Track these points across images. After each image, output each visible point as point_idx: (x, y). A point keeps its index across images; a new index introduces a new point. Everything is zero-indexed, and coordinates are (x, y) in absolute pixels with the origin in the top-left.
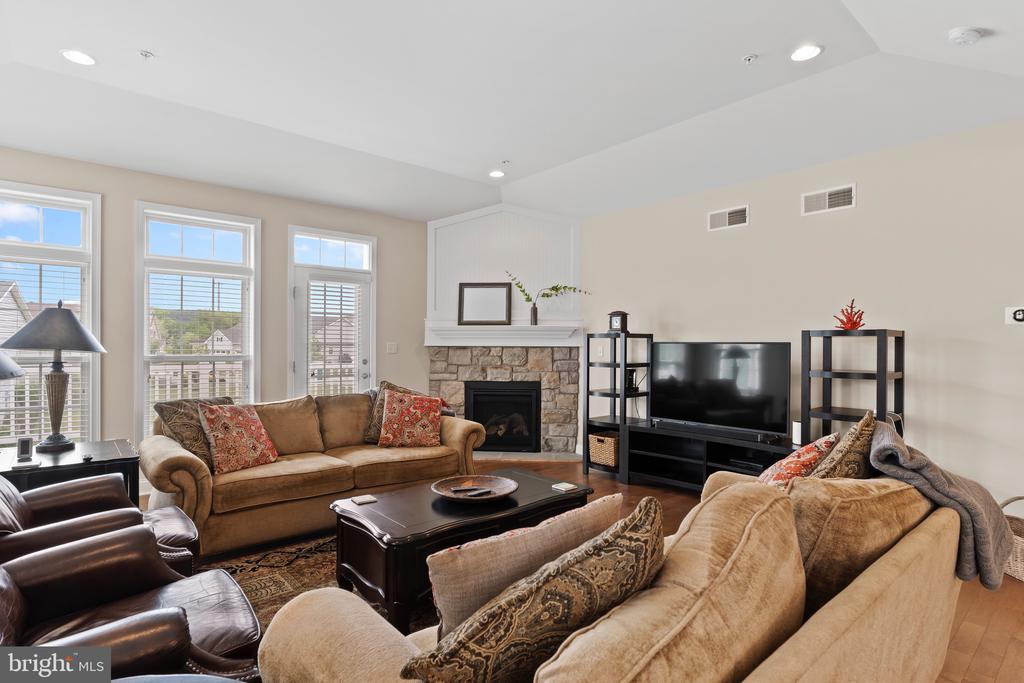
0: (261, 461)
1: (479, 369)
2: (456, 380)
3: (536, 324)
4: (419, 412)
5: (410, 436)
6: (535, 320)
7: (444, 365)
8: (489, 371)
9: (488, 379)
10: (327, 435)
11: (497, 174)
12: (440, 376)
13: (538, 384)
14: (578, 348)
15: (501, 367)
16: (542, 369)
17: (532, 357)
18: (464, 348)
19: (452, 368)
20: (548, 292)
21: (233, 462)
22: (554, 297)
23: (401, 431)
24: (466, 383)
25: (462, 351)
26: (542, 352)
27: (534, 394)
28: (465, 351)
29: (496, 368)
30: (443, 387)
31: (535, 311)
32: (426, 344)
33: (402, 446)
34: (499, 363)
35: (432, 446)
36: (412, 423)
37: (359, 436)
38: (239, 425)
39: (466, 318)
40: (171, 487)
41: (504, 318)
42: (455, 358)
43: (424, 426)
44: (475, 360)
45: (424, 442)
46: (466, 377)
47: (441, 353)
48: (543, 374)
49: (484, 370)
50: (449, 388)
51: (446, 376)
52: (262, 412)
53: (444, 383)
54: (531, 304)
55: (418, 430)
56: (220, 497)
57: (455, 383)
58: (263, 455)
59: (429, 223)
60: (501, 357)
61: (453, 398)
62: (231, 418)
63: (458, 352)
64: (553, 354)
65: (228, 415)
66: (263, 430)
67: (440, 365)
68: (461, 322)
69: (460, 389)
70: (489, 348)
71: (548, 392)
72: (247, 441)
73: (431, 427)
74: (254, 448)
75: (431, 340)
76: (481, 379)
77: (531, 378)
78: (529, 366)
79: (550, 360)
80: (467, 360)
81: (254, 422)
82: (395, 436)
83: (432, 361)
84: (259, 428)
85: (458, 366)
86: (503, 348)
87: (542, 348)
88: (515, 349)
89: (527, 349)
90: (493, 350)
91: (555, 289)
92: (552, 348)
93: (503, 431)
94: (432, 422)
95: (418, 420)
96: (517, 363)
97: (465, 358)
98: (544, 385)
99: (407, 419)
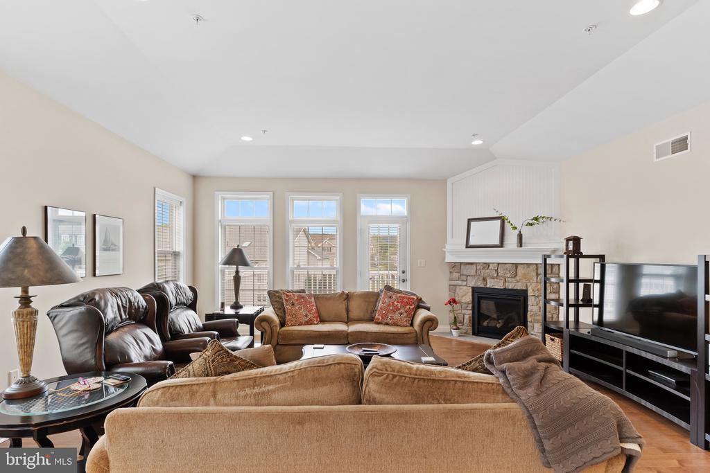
0: (309, 322)
1: (481, 278)
2: (466, 285)
3: (521, 246)
4: (399, 305)
5: (392, 318)
6: (520, 243)
7: (458, 274)
8: (488, 280)
9: (488, 286)
10: (350, 313)
11: (477, 142)
12: (456, 283)
13: (526, 291)
14: (559, 265)
15: (497, 278)
16: (528, 280)
17: (521, 271)
18: (472, 264)
19: (464, 278)
20: (531, 222)
21: (294, 321)
22: (536, 225)
23: (386, 316)
24: (473, 288)
25: (470, 266)
26: (528, 267)
27: (522, 298)
28: (472, 266)
29: (494, 278)
30: (457, 290)
31: (520, 236)
32: (447, 261)
33: (387, 324)
34: (496, 275)
35: (404, 326)
36: (394, 312)
37: (368, 316)
38: (300, 303)
39: (471, 243)
40: (261, 329)
41: (497, 242)
42: (465, 270)
43: (401, 314)
44: (478, 272)
45: (399, 323)
46: (473, 284)
47: (456, 267)
48: (528, 284)
49: (484, 280)
50: (461, 291)
51: (459, 283)
52: (316, 297)
53: (458, 287)
54: (517, 232)
55: (397, 316)
56: (280, 337)
57: (465, 287)
58: (310, 320)
59: (448, 180)
60: (497, 271)
61: (464, 298)
62: (297, 300)
63: (468, 266)
64: (537, 269)
65: (296, 298)
66: (314, 308)
67: (456, 275)
68: (468, 246)
69: (468, 292)
70: (488, 264)
71: (533, 298)
72: (303, 312)
73: (405, 315)
74: (306, 316)
75: (450, 258)
76: (482, 286)
77: (519, 286)
78: (518, 278)
79: (534, 274)
80: (473, 272)
81: (310, 303)
82: (383, 318)
83: (451, 272)
84: (313, 306)
85: (467, 276)
86: (498, 264)
87: (529, 265)
88: (507, 266)
89: (516, 265)
90: (491, 265)
91: (536, 219)
92: (536, 264)
93: (501, 325)
94: (406, 312)
95: (398, 309)
96: (509, 275)
97: (472, 271)
98: (530, 293)
99: (391, 308)
